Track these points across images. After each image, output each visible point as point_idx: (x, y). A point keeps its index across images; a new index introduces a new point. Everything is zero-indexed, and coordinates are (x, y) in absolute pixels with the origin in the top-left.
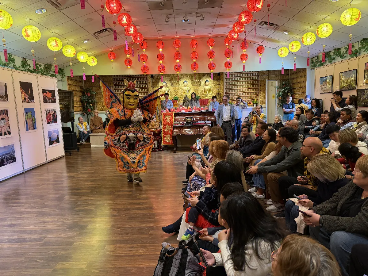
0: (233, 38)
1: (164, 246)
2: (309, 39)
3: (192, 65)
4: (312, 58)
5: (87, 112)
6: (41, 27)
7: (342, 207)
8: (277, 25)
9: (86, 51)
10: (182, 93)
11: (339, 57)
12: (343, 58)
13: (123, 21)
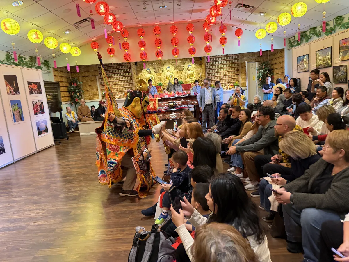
0: (210, 23)
1: (137, 231)
2: (285, 20)
3: (173, 51)
4: (289, 38)
5: (75, 101)
6: (20, 19)
7: (313, 184)
8: (253, 7)
9: (68, 42)
10: (166, 79)
11: (315, 36)
12: (318, 37)
13: (101, 10)
